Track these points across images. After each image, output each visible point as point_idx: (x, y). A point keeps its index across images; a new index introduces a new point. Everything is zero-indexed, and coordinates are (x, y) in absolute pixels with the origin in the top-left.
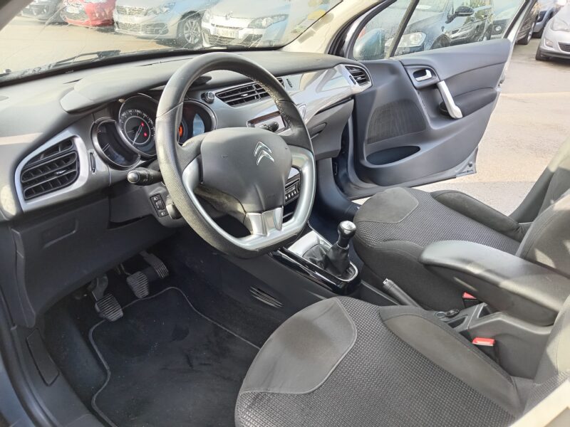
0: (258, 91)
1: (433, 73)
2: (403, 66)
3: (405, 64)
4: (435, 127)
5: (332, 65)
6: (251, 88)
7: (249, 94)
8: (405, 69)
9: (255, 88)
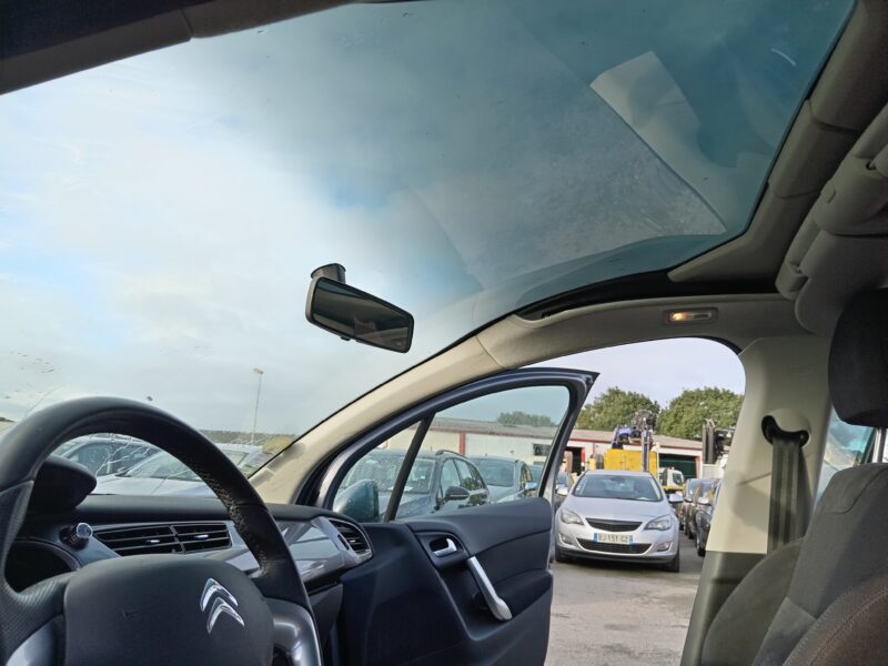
0: (181, 539)
1: (457, 544)
2: (413, 532)
3: (414, 528)
4: (476, 637)
5: (308, 516)
6: (167, 530)
7: (162, 540)
8: (416, 536)
9: (175, 533)
